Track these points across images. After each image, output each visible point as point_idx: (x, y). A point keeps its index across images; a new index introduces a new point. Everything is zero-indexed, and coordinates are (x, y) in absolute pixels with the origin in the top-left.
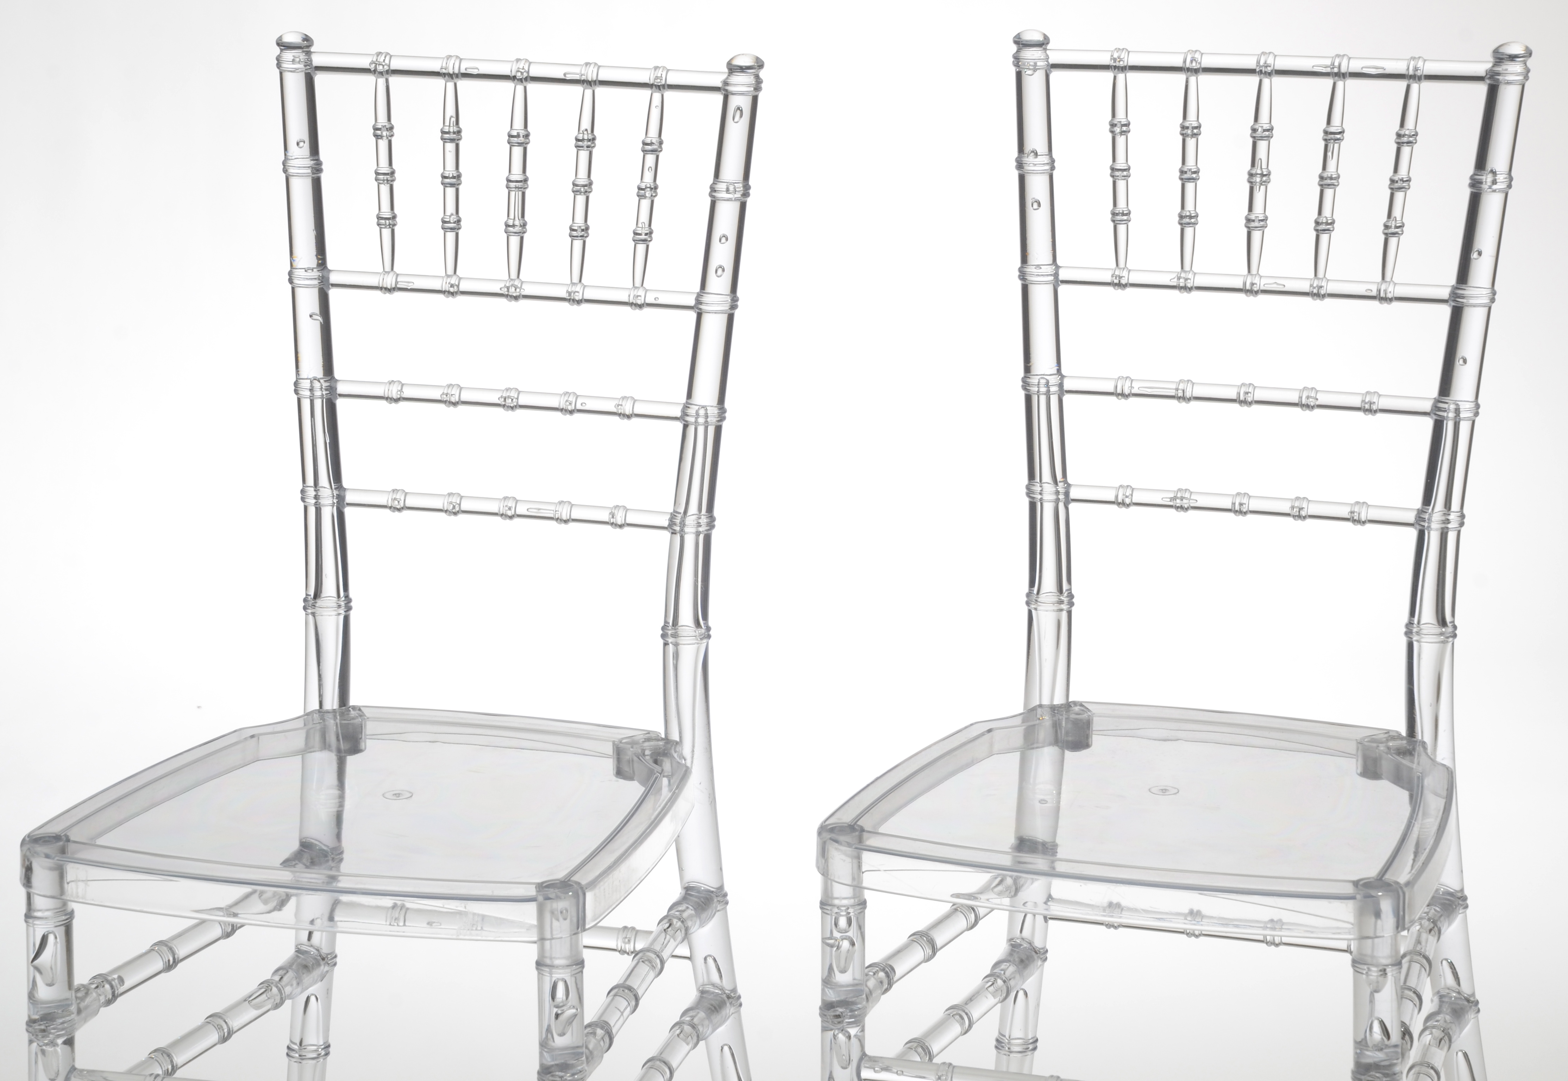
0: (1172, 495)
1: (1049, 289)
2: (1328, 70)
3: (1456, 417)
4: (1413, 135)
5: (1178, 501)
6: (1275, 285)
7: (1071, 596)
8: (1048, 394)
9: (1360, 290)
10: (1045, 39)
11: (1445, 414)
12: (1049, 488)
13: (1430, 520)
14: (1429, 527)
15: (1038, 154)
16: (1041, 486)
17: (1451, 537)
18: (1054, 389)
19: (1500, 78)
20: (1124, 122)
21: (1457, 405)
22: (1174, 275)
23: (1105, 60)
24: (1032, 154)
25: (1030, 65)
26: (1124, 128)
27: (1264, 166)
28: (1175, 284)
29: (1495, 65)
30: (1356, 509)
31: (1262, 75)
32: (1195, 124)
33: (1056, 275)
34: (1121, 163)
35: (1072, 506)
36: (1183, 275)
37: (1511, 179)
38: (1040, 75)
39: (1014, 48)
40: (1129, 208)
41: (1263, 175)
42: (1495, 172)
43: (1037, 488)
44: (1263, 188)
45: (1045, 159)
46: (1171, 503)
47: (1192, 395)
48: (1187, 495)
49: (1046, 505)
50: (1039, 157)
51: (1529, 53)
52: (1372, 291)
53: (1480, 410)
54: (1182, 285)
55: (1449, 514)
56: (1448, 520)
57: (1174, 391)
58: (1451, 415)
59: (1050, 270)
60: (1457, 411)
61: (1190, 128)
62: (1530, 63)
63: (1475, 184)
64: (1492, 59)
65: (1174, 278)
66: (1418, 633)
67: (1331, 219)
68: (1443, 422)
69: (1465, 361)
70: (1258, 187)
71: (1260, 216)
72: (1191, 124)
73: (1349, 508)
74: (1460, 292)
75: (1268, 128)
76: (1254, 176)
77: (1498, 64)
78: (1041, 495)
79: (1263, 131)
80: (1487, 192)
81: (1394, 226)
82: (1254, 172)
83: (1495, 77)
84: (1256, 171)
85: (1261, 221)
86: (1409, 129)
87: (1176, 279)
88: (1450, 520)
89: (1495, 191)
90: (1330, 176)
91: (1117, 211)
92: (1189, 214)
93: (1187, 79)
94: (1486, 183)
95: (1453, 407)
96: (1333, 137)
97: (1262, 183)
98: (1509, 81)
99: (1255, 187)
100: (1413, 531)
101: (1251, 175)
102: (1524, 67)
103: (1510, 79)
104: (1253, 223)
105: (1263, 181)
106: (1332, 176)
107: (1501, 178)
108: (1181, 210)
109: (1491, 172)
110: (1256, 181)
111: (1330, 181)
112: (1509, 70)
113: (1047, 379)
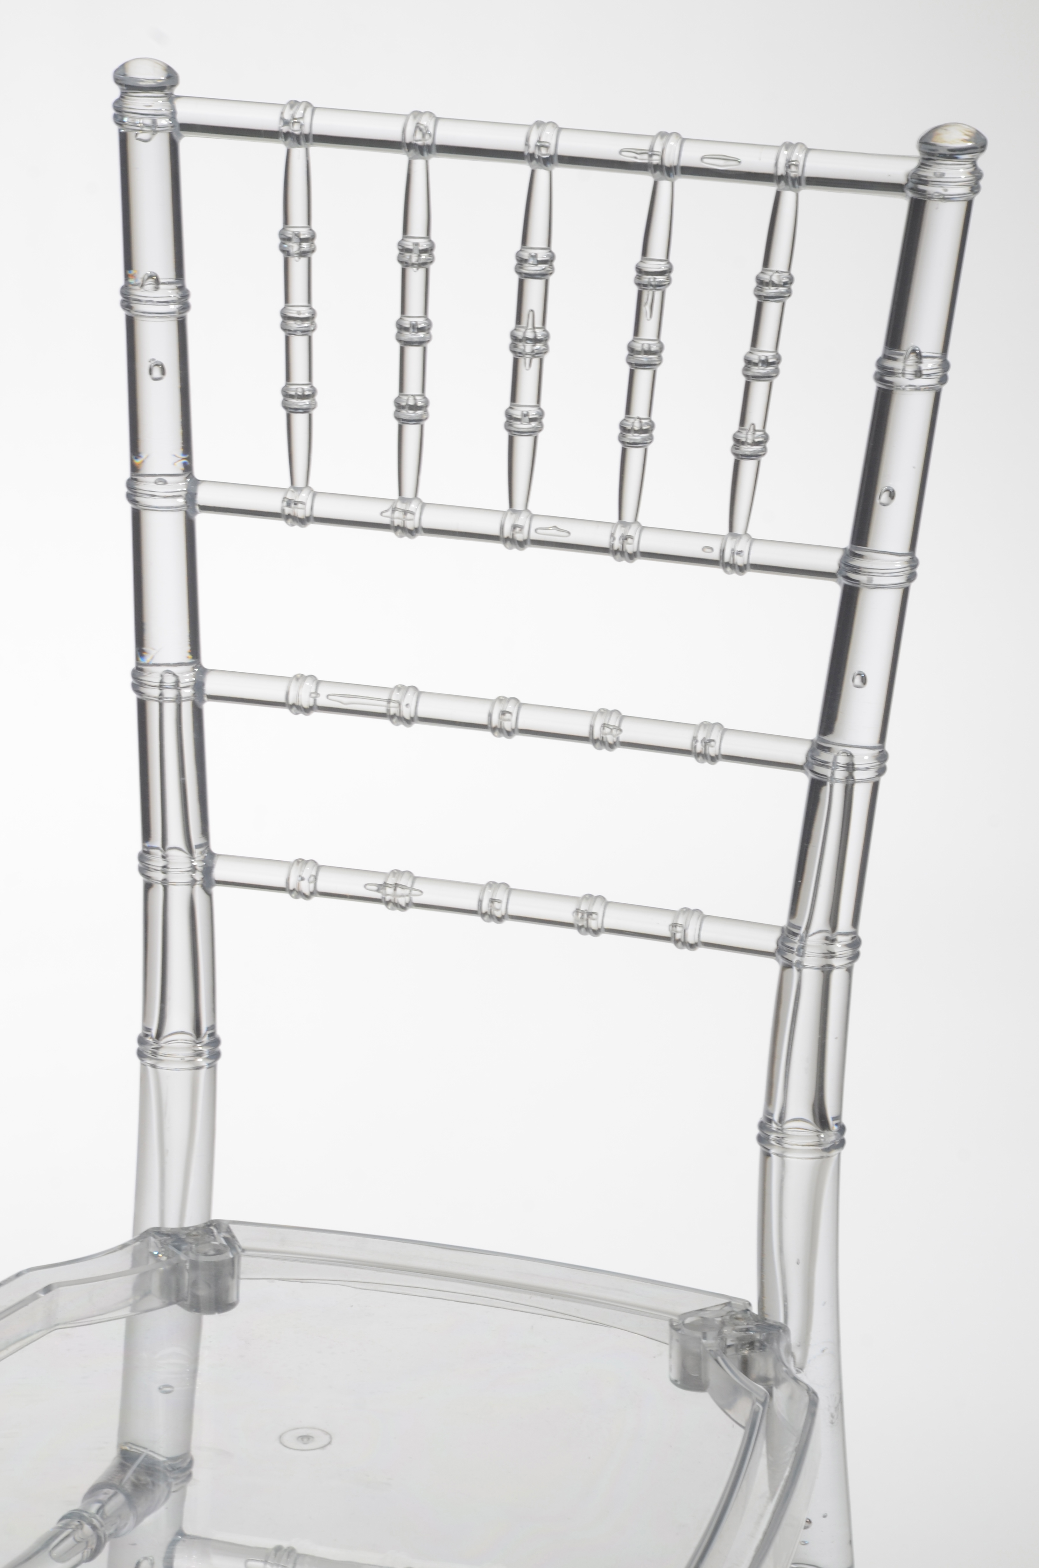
0: (381, 881)
1: (178, 519)
2: (643, 159)
3: (847, 778)
4: (785, 283)
5: (389, 891)
6: (555, 532)
7: (215, 1042)
8: (178, 700)
9: (693, 548)
10: (169, 77)
11: (827, 772)
12: (179, 860)
13: (800, 950)
14: (799, 964)
15: (161, 281)
16: (164, 857)
17: (837, 978)
18: (187, 692)
19: (930, 189)
20: (305, 234)
21: (851, 756)
22: (387, 506)
23: (270, 120)
24: (151, 281)
25: (143, 124)
26: (305, 246)
27: (538, 323)
28: (387, 521)
29: (922, 164)
30: (681, 921)
31: (534, 162)
32: (424, 245)
33: (191, 497)
34: (298, 309)
35: (216, 890)
36: (400, 505)
37: (945, 366)
38: (161, 142)
39: (115, 92)
40: (313, 385)
41: (536, 341)
42: (920, 353)
43: (157, 861)
44: (536, 361)
45: (169, 292)
46: (378, 896)
47: (416, 713)
48: (404, 881)
49: (173, 891)
50: (161, 286)
51: (979, 145)
52: (712, 549)
53: (887, 765)
54: (397, 522)
55: (833, 941)
56: (831, 951)
57: (385, 703)
58: (840, 774)
59: (180, 485)
60: (850, 767)
61: (416, 251)
62: (983, 161)
63: (883, 373)
64: (917, 153)
65: (386, 511)
66: (780, 1141)
67: (647, 424)
68: (824, 784)
69: (864, 680)
70: (528, 360)
71: (531, 413)
72: (417, 244)
73: (669, 920)
74: (857, 562)
75: (546, 258)
76: (520, 341)
77: (928, 164)
78: (164, 873)
79: (536, 263)
80: (904, 389)
81: (750, 441)
82: (520, 334)
83: (921, 187)
84: (525, 333)
85: (531, 420)
86: (777, 272)
87: (389, 514)
88: (835, 950)
89: (918, 389)
90: (646, 348)
91: (293, 391)
92: (411, 402)
93: (410, 163)
94: (903, 374)
95: (842, 760)
96: (652, 280)
97: (534, 354)
98: (944, 195)
99: (521, 361)
100: (773, 966)
101: (515, 339)
102: (971, 170)
103: (946, 190)
104: (519, 423)
105: (536, 351)
106: (650, 348)
107: (928, 365)
108: (400, 395)
109: (912, 355)
110: (524, 350)
111: (645, 356)
112: (946, 176)
113: (174, 675)
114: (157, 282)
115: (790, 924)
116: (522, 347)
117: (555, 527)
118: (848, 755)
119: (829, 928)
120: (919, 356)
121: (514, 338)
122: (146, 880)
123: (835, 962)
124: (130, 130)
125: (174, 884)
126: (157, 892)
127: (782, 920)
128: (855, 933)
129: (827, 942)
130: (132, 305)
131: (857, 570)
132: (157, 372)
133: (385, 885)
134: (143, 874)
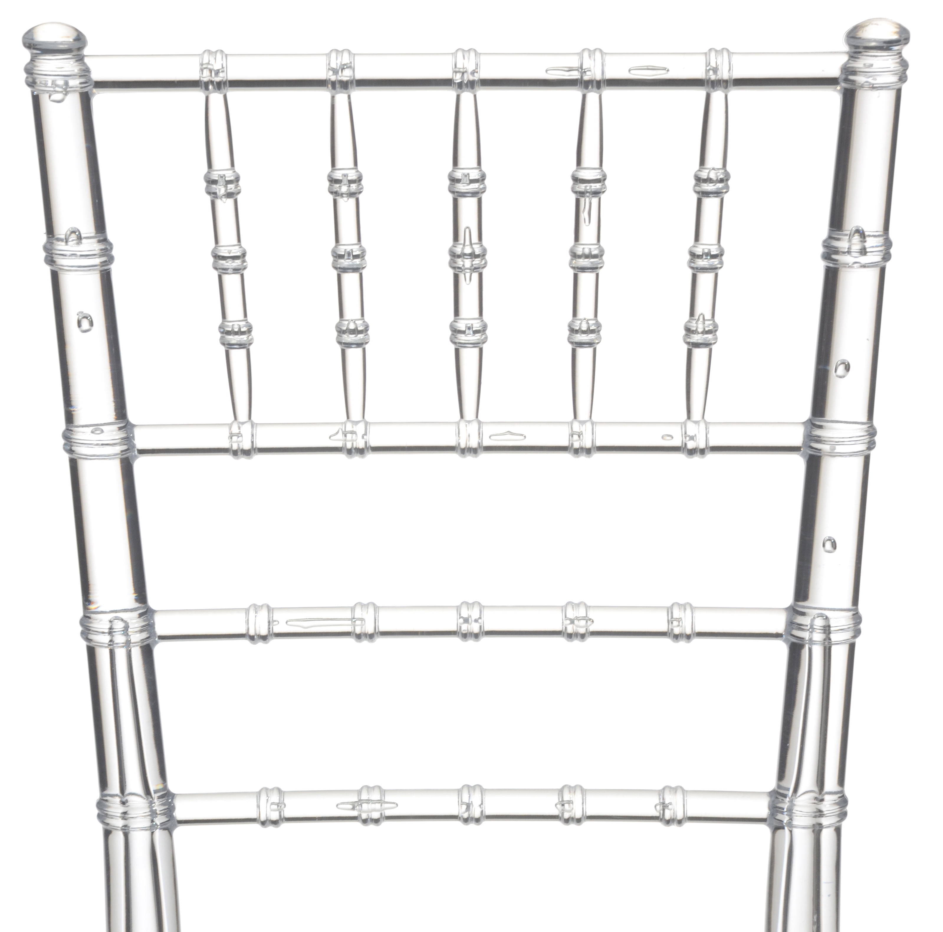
0: (354, 799)
1: (117, 466)
2: (573, 76)
3: (825, 640)
4: (722, 180)
5: (363, 808)
6: (509, 436)
8: (128, 644)
10: (77, 39)
11: (805, 635)
12: (138, 805)
13: (790, 811)
14: (790, 824)
15: (83, 236)
16: (123, 803)
17: (828, 839)
18: (136, 636)
19: (860, 79)
20: (229, 175)
21: (827, 618)
22: (335, 430)
23: (189, 71)
24: (73, 236)
25: (57, 86)
26: (231, 187)
27: (475, 239)
28: (339, 444)
29: (852, 57)
30: (668, 799)
31: (459, 88)
32: (352, 175)
33: (127, 442)
34: (229, 249)
36: (350, 429)
37: (888, 245)
38: (73, 101)
39: (26, 55)
40: (249, 320)
41: (473, 256)
42: (864, 232)
43: (116, 808)
44: (475, 276)
45: (93, 246)
46: (354, 813)
47: (376, 628)
49: (134, 837)
50: (85, 241)
51: (905, 37)
52: (671, 438)
53: (862, 626)
54: (348, 445)
55: (822, 800)
56: (820, 811)
57: (348, 623)
58: (818, 636)
59: (117, 432)
60: (827, 629)
61: (345, 181)
62: (907, 52)
63: (830, 253)
64: (846, 48)
65: (337, 433)
67: (593, 324)
68: (802, 646)
69: (834, 545)
70: (468, 275)
71: (474, 326)
72: (345, 175)
73: (656, 800)
74: (818, 432)
75: (477, 177)
76: (459, 256)
77: (856, 56)
78: (124, 818)
79: (468, 182)
80: (849, 267)
81: (700, 330)
82: (458, 250)
83: (851, 77)
84: (463, 249)
85: (476, 332)
86: (713, 169)
87: (340, 436)
88: (824, 809)
89: (864, 266)
90: (587, 251)
91: (230, 328)
92: (352, 327)
93: (333, 98)
94: (849, 252)
95: (819, 623)
96: (588, 188)
97: (474, 269)
98: (873, 84)
99: (461, 276)
100: (765, 830)
101: (454, 255)
102: (898, 60)
103: (875, 79)
104: (463, 335)
105: (475, 266)
106: (590, 252)
107: (870, 242)
108: (340, 320)
109: (856, 234)
110: (463, 265)
111: (586, 260)
112: (874, 67)
113: (122, 620)
114: (80, 238)
115: (779, 786)
116: (462, 263)
117: (508, 432)
118: (824, 619)
119: (816, 789)
120: (862, 234)
121: (452, 254)
122: (105, 827)
123: (825, 821)
124: (42, 92)
125: (135, 829)
126: (118, 839)
127: (771, 784)
128: (842, 792)
129: (816, 802)
130: (55, 259)
131: (818, 439)
132: (85, 324)
133: (360, 802)
134: (103, 822)
